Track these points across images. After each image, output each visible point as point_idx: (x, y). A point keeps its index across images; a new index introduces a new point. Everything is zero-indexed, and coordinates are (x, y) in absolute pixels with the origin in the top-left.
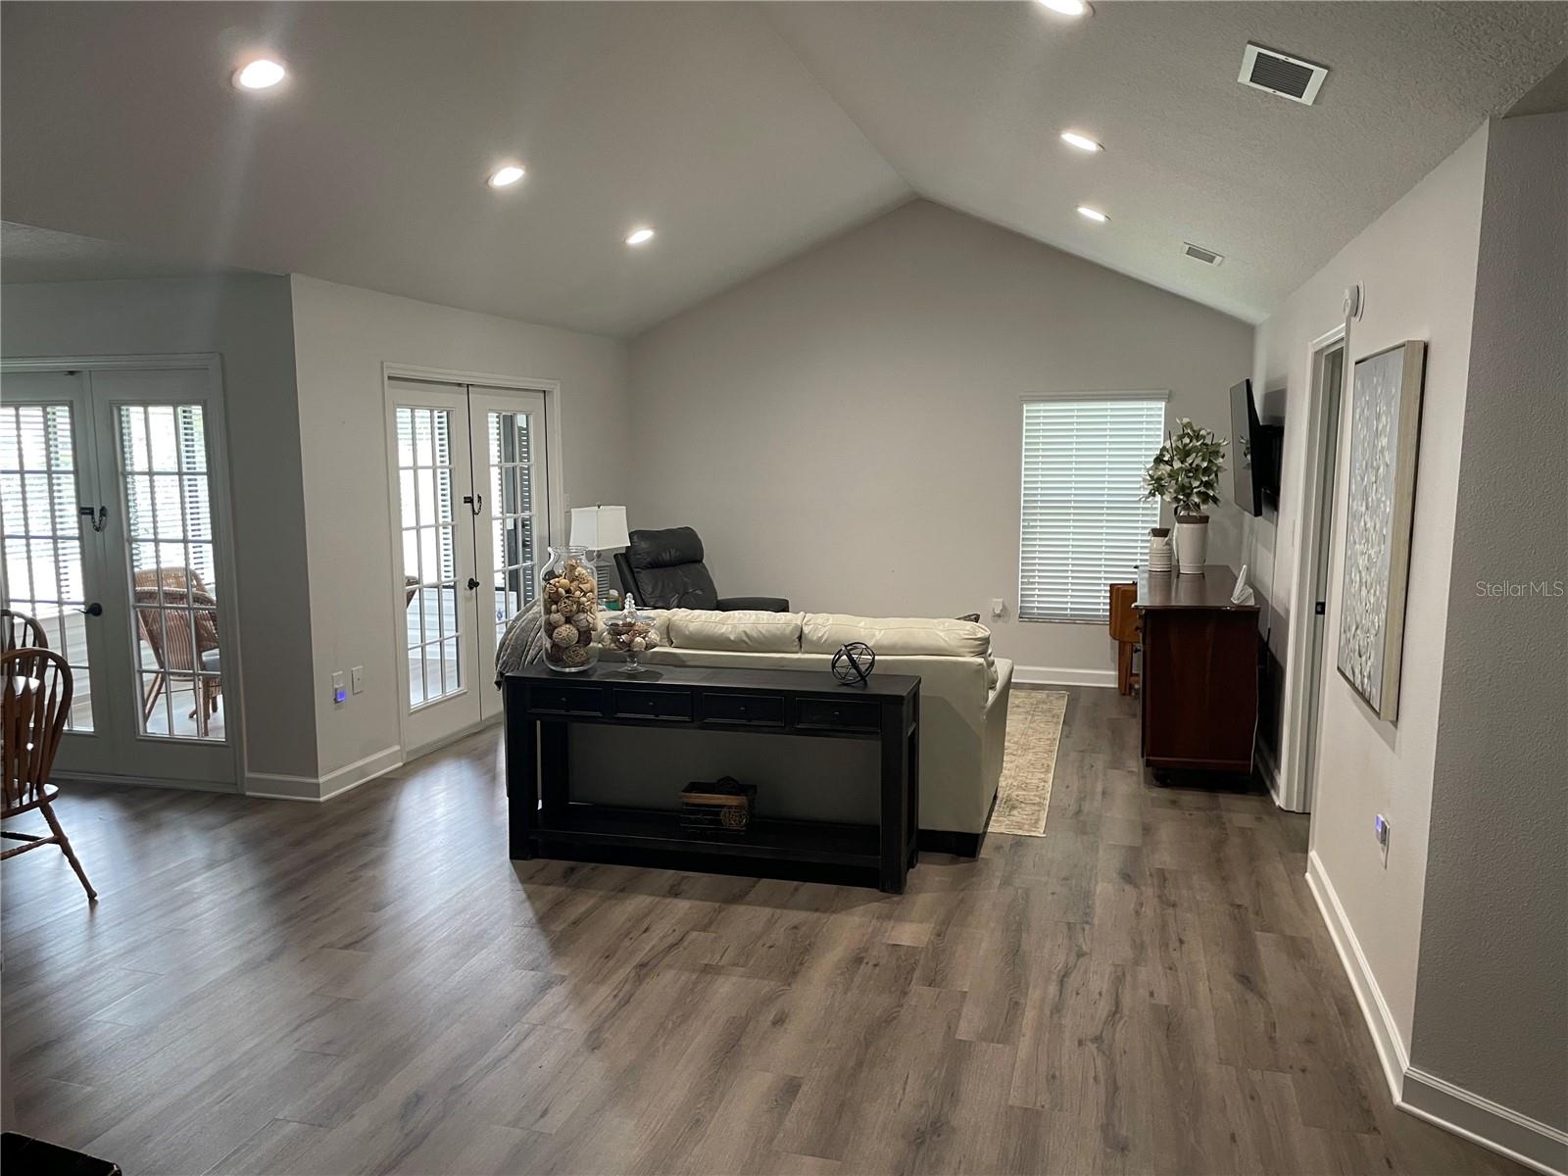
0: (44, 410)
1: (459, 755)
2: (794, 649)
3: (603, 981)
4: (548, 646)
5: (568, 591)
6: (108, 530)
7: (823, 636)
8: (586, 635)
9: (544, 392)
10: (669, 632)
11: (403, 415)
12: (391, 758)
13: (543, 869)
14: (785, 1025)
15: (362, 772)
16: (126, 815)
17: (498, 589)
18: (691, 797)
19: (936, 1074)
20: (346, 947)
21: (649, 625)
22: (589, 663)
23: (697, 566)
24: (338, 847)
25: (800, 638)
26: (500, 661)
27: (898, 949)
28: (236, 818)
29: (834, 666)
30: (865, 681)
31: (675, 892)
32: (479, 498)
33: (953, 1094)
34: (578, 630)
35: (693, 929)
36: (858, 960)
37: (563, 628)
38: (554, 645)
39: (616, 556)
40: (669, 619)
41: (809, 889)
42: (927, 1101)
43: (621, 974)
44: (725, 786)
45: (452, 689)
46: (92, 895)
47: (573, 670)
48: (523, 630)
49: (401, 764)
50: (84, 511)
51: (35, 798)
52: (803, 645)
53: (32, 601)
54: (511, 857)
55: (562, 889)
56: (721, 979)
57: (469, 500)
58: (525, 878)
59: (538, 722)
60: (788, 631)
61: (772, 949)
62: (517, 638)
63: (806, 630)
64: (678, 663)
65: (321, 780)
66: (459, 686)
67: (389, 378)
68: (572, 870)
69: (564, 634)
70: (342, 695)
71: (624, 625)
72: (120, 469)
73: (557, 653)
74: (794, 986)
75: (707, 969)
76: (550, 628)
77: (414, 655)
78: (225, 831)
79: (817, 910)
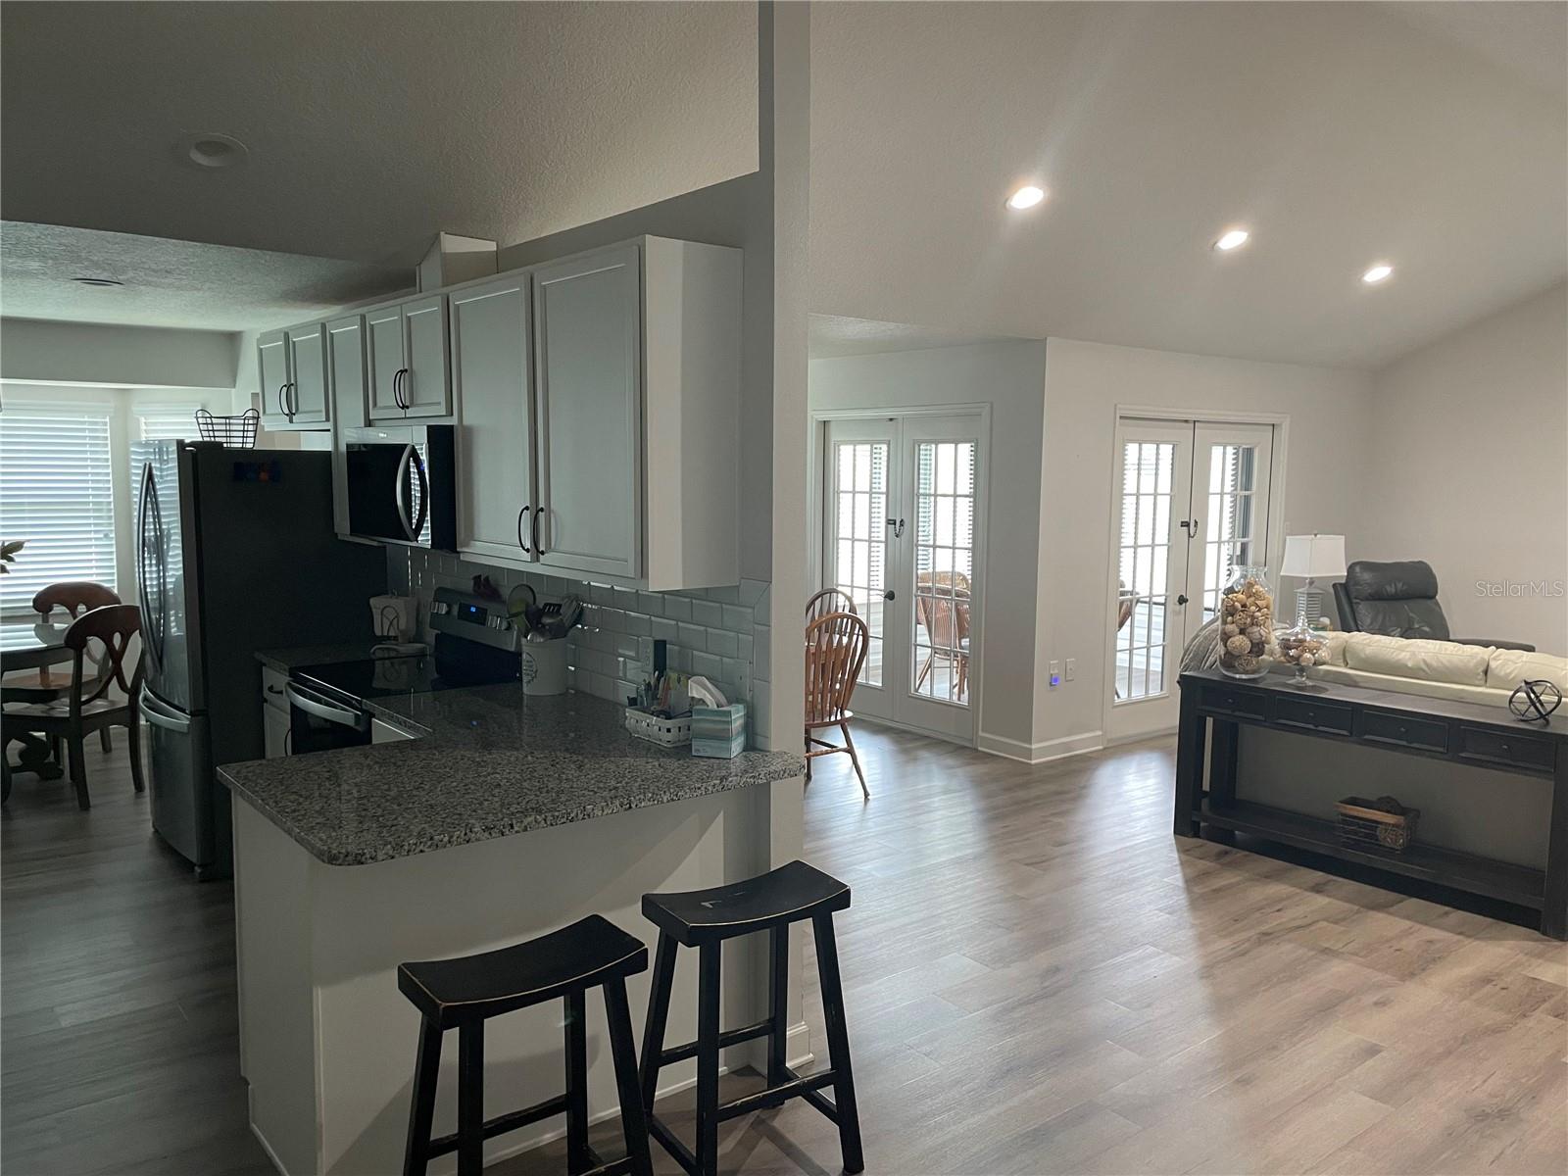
0: (872, 446)
1: (1152, 749)
2: (1477, 682)
3: (1225, 937)
4: (1222, 653)
5: (1244, 606)
6: (904, 537)
7: (1510, 673)
8: (1258, 648)
9: (1273, 425)
10: (1344, 654)
11: (1132, 449)
12: (1094, 740)
13: (1201, 846)
14: (1385, 1008)
15: (1067, 747)
16: (895, 748)
17: (1206, 609)
18: (1345, 808)
19: (1523, 1080)
20: (1027, 865)
21: (1321, 643)
22: (1260, 673)
23: (1429, 602)
24: (1038, 797)
25: (1486, 672)
26: (1184, 663)
27: (1536, 982)
28: (969, 764)
29: (1511, 702)
30: (1547, 721)
31: (1317, 889)
32: (1196, 522)
33: (1534, 1097)
34: (1251, 641)
35: (1324, 920)
36: (1487, 980)
37: (1237, 638)
38: (1227, 653)
39: (1334, 585)
40: (1347, 642)
41: (1458, 916)
42: (1504, 1095)
43: (1245, 935)
44: (1388, 805)
45: (1155, 692)
46: (866, 795)
47: (1244, 677)
48: (1206, 638)
49: (1101, 747)
50: (890, 522)
51: (839, 718)
52: (1488, 680)
53: (852, 587)
54: (1175, 832)
55: (1212, 864)
56: (1336, 961)
57: (1185, 524)
58: (1183, 850)
59: (1210, 721)
60: (1472, 664)
61: (1398, 953)
62: (1200, 644)
63: (1493, 664)
64: (1351, 683)
65: (1033, 747)
66: (1162, 689)
67: (1121, 417)
68: (1226, 853)
69: (1238, 643)
70: (1056, 680)
71: (1294, 641)
72: (916, 492)
73: (1230, 660)
74: (1407, 983)
75: (1326, 951)
76: (1226, 637)
77: (1122, 659)
78: (960, 771)
79: (1460, 933)
